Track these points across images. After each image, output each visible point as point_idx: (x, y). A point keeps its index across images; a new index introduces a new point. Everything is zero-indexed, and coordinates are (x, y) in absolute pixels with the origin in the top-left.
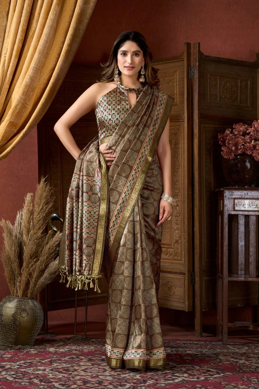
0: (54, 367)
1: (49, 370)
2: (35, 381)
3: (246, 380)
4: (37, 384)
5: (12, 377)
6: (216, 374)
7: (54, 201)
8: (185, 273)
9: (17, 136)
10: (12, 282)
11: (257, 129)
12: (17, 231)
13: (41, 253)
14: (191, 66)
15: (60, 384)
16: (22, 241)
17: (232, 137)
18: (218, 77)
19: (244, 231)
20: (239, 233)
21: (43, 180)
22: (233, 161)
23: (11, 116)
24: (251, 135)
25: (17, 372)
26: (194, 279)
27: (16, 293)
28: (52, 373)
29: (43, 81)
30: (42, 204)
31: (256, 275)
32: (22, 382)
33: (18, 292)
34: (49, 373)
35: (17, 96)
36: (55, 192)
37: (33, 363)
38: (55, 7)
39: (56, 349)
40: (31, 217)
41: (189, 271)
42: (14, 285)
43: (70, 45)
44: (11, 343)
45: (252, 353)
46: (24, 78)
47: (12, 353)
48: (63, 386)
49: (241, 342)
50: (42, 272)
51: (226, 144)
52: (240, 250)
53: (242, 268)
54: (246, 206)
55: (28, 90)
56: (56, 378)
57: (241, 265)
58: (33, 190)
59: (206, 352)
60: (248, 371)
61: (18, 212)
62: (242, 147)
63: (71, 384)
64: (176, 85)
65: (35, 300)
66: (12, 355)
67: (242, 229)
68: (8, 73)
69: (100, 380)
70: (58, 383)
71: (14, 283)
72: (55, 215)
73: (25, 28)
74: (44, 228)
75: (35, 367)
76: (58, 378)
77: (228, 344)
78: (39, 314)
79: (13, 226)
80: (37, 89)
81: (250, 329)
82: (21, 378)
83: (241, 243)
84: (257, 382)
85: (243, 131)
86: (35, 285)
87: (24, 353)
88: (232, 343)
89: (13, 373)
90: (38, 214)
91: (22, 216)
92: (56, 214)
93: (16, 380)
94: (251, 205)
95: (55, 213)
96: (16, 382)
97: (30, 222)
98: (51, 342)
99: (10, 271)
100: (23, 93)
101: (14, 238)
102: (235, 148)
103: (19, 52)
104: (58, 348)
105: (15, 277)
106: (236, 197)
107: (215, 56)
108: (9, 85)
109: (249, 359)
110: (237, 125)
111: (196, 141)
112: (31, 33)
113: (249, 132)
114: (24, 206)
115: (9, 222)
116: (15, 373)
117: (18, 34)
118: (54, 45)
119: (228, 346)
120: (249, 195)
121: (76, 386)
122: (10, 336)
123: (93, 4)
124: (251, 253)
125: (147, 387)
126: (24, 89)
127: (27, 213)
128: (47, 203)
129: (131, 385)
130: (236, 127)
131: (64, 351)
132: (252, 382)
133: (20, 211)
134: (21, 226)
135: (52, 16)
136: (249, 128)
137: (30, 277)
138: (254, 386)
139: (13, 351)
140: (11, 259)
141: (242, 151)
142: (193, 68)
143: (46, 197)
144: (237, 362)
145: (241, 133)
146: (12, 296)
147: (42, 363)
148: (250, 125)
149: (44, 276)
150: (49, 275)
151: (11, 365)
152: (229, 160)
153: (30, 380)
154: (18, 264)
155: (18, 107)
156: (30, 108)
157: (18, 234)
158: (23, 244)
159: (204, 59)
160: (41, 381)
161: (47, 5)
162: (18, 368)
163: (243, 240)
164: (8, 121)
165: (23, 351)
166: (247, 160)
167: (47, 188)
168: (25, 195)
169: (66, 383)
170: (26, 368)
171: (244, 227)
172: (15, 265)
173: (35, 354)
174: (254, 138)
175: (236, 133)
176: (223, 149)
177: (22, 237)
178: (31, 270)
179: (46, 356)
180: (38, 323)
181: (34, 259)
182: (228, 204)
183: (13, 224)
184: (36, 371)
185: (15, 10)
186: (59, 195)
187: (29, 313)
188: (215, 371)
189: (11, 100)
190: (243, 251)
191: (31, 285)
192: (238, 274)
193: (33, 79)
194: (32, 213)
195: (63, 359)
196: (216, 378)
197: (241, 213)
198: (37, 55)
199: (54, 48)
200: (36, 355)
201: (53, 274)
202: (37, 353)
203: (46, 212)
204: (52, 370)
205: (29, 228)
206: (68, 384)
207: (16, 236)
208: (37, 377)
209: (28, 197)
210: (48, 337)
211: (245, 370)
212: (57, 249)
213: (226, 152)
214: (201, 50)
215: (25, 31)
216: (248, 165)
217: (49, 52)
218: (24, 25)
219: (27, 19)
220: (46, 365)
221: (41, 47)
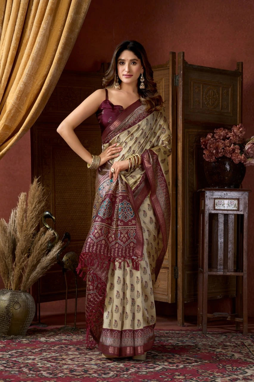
0: (43, 356)
1: (39, 359)
2: (24, 370)
3: (221, 367)
4: (26, 373)
5: (3, 366)
6: (194, 363)
7: (46, 200)
8: (169, 268)
9: (12, 139)
10: (6, 276)
11: (236, 134)
12: (11, 228)
13: (33, 249)
14: (175, 74)
15: (47, 373)
16: (16, 238)
17: (213, 141)
18: (201, 85)
19: (223, 229)
20: (219, 231)
21: (36, 180)
22: (213, 164)
23: (5, 119)
24: (231, 139)
25: (8, 361)
26: (177, 273)
27: (10, 286)
28: (40, 362)
29: (36, 87)
30: (35, 203)
31: (234, 270)
32: (12, 371)
33: (11, 286)
34: (38, 362)
35: (11, 101)
36: (47, 191)
37: (24, 352)
38: (48, 16)
39: (47, 338)
40: (24, 215)
41: (172, 266)
42: (8, 279)
43: (62, 53)
44: (4, 333)
45: (229, 342)
46: (18, 83)
47: (5, 343)
48: (51, 375)
49: (220, 331)
50: (34, 267)
51: (208, 148)
52: (219, 247)
53: (221, 263)
54: (226, 206)
55: (21, 95)
56: (45, 367)
57: (221, 260)
58: (27, 190)
59: (186, 341)
60: (225, 359)
61: (12, 210)
62: (222, 150)
63: (58, 373)
64: (162, 92)
65: (27, 293)
66: (4, 345)
67: (221, 226)
68: (3, 79)
69: (86, 369)
70: (46, 372)
71: (8, 277)
72: (47, 213)
73: (19, 36)
74: (37, 225)
75: (25, 356)
76: (46, 366)
77: (207, 333)
78: (31, 307)
79: (7, 223)
80: (31, 94)
81: (228, 319)
82: (11, 367)
83: (221, 240)
84: (231, 370)
85: (223, 135)
86: (28, 279)
87: (16, 343)
88: (211, 333)
89: (4, 362)
90: (32, 212)
91: (16, 214)
92: (49, 212)
93: (7, 369)
94: (230, 204)
95: (47, 211)
96: (6, 371)
97: (24, 220)
98: (43, 332)
99: (4, 266)
100: (17, 98)
101: (8, 235)
102: (216, 152)
103: (13, 59)
104: (49, 338)
105: (8, 271)
106: (217, 197)
107: (199, 65)
108: (4, 90)
109: (226, 348)
110: (218, 130)
111: (180, 145)
112: (24, 41)
113: (228, 137)
114: (18, 204)
115: (4, 219)
116: (6, 362)
117: (13, 41)
118: (46, 53)
119: (207, 335)
120: (228, 195)
121: (62, 374)
122: (3, 326)
123: (84, 14)
124: (229, 250)
125: (129, 375)
126: (18, 94)
127: (21, 212)
128: (40, 202)
129: (115, 374)
130: (217, 131)
131: (54, 340)
132: (227, 370)
133: (14, 210)
134: (15, 223)
135: (44, 25)
136: (229, 133)
137: (23, 272)
138: (228, 374)
139: (6, 341)
140: (5, 254)
141: (222, 154)
142: (178, 76)
143: (38, 197)
144: (214, 350)
145: (222, 137)
146: (5, 290)
147: (33, 353)
148: (230, 130)
149: (36, 271)
150: (41, 270)
151: (3, 354)
152: (211, 162)
153: (20, 369)
154: (12, 259)
155: (13, 111)
156: (23, 112)
157: (12, 231)
158: (17, 240)
159: (188, 68)
160: (30, 370)
161: (40, 15)
162: (9, 357)
163: (223, 237)
164: (2, 124)
165: (16, 341)
166: (227, 163)
167: (40, 188)
168: (19, 194)
169: (54, 372)
170: (17, 357)
171: (223, 225)
172: (9, 261)
173: (27, 343)
174: (233, 142)
175: (217, 137)
176: (204, 152)
177: (16, 234)
178: (23, 265)
179: (37, 345)
180: (30, 314)
181: (24, 255)
182: (209, 204)
183: (7, 221)
184: (27, 360)
185: (9, 19)
186: (51, 195)
187: (22, 305)
188: (194, 359)
189: (6, 104)
190: (222, 247)
191: (24, 279)
192: (217, 268)
193: (26, 85)
194: (25, 211)
195: (53, 348)
196: (193, 366)
197: (221, 212)
198: (31, 62)
199: (47, 55)
200: (27, 345)
201: (44, 269)
202: (29, 343)
203: (38, 210)
204: (41, 359)
205: (23, 226)
206: (55, 373)
207: (10, 233)
208: (26, 366)
209: (22, 196)
210: (41, 327)
211: (221, 358)
212: (49, 245)
213: (208, 155)
214: (185, 59)
215: (19, 39)
216: (228, 167)
217: (42, 60)
218: (17, 33)
219: (21, 27)
220: (36, 354)
221: (34, 54)
